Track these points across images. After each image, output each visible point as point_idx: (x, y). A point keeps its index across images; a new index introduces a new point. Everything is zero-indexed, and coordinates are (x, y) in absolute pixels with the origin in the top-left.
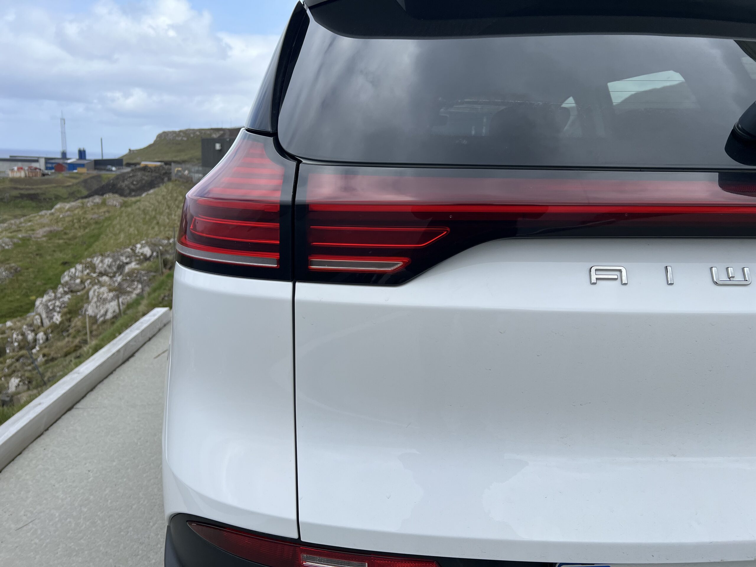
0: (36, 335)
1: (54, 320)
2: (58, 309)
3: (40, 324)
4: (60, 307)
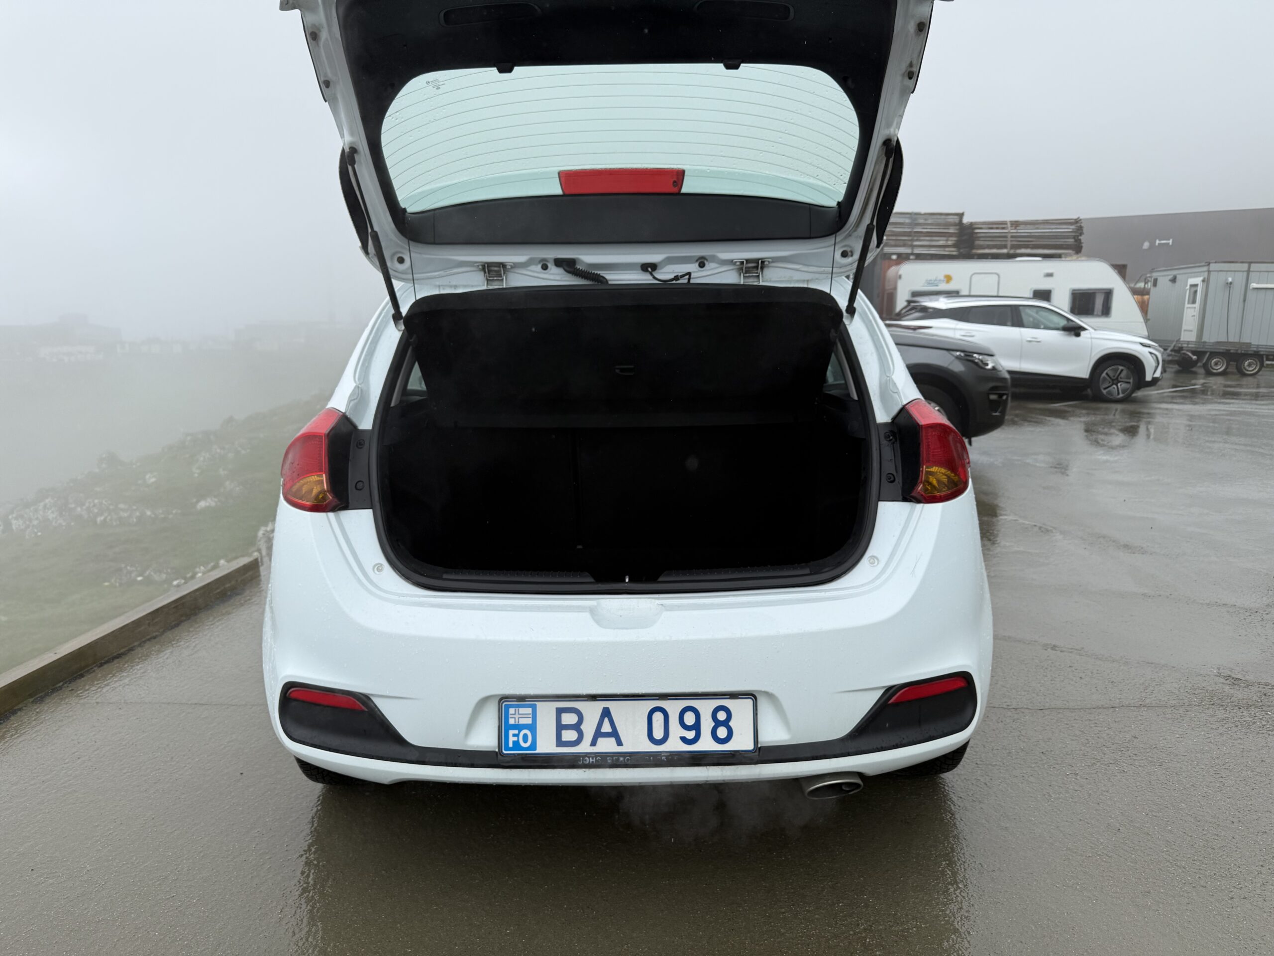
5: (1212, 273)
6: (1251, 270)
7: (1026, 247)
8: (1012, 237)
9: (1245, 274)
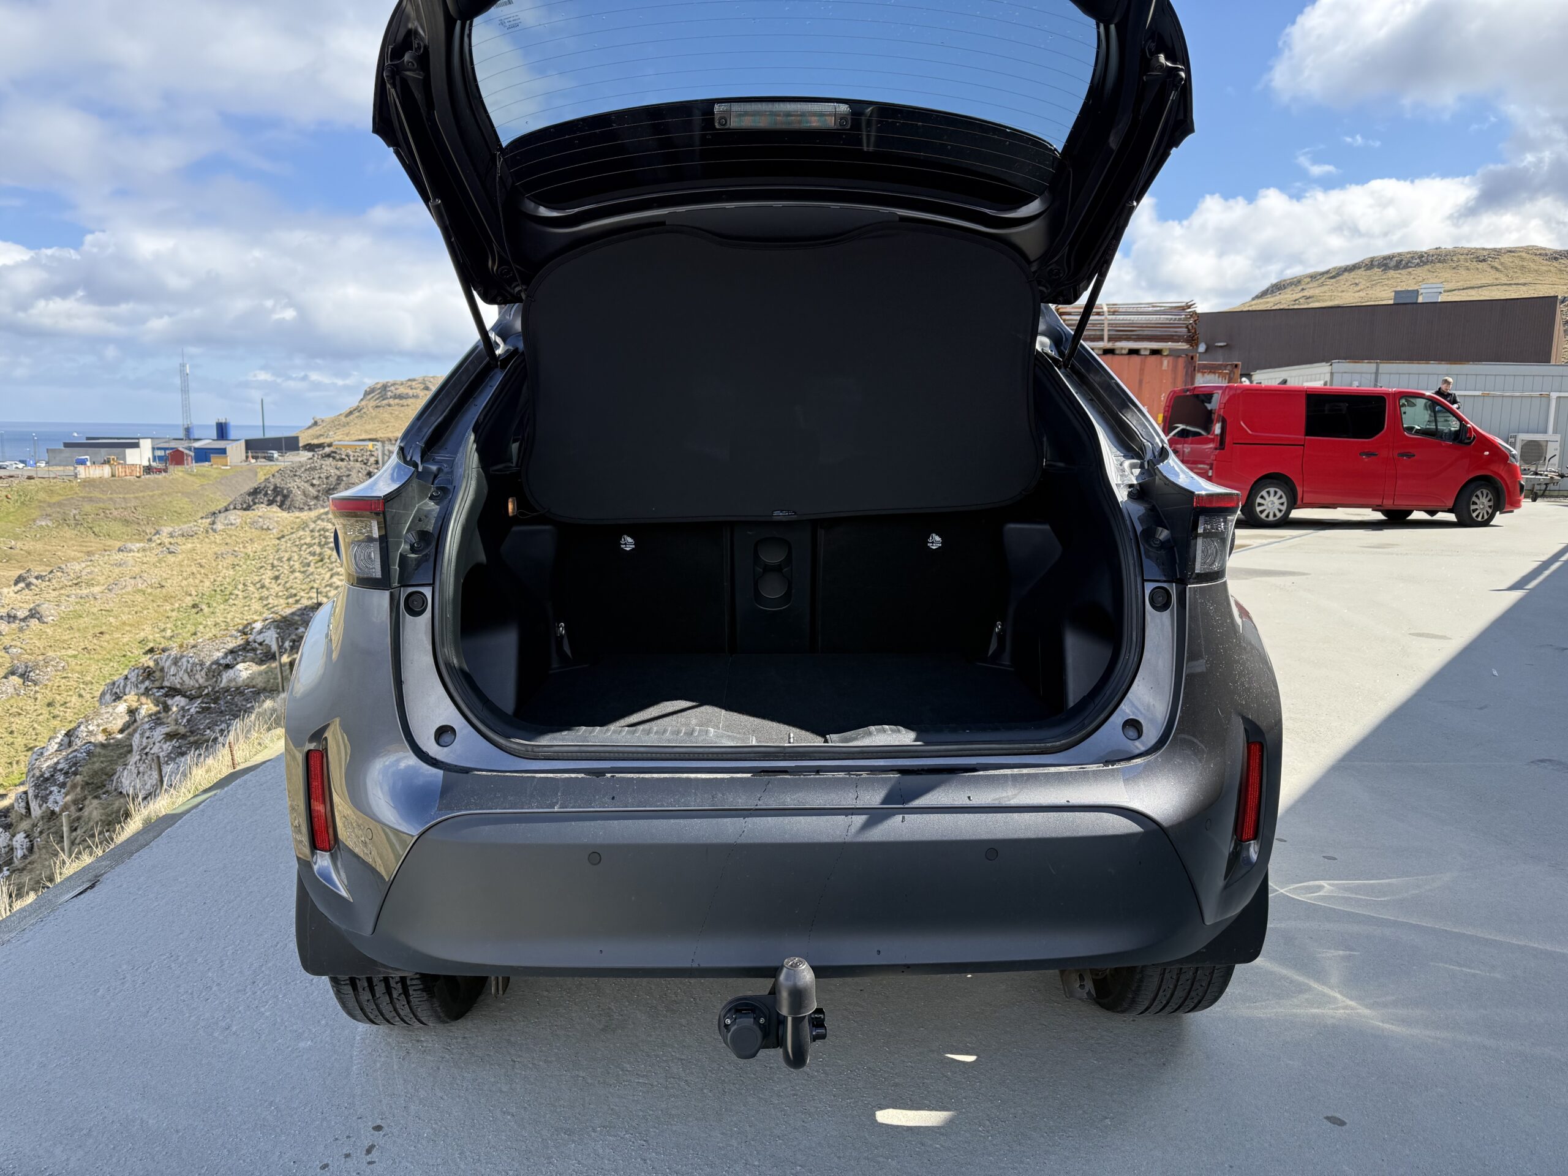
0: (13, 836)
1: (50, 804)
2: (61, 778)
3: (23, 811)
4: (66, 773)
5: (1335, 375)
6: (1380, 371)
7: (1128, 339)
8: (1109, 324)
9: (1373, 376)
